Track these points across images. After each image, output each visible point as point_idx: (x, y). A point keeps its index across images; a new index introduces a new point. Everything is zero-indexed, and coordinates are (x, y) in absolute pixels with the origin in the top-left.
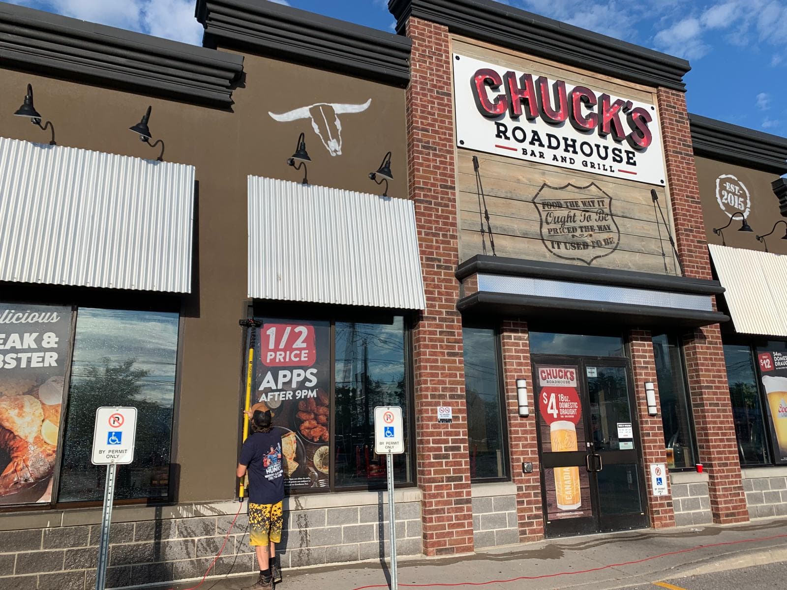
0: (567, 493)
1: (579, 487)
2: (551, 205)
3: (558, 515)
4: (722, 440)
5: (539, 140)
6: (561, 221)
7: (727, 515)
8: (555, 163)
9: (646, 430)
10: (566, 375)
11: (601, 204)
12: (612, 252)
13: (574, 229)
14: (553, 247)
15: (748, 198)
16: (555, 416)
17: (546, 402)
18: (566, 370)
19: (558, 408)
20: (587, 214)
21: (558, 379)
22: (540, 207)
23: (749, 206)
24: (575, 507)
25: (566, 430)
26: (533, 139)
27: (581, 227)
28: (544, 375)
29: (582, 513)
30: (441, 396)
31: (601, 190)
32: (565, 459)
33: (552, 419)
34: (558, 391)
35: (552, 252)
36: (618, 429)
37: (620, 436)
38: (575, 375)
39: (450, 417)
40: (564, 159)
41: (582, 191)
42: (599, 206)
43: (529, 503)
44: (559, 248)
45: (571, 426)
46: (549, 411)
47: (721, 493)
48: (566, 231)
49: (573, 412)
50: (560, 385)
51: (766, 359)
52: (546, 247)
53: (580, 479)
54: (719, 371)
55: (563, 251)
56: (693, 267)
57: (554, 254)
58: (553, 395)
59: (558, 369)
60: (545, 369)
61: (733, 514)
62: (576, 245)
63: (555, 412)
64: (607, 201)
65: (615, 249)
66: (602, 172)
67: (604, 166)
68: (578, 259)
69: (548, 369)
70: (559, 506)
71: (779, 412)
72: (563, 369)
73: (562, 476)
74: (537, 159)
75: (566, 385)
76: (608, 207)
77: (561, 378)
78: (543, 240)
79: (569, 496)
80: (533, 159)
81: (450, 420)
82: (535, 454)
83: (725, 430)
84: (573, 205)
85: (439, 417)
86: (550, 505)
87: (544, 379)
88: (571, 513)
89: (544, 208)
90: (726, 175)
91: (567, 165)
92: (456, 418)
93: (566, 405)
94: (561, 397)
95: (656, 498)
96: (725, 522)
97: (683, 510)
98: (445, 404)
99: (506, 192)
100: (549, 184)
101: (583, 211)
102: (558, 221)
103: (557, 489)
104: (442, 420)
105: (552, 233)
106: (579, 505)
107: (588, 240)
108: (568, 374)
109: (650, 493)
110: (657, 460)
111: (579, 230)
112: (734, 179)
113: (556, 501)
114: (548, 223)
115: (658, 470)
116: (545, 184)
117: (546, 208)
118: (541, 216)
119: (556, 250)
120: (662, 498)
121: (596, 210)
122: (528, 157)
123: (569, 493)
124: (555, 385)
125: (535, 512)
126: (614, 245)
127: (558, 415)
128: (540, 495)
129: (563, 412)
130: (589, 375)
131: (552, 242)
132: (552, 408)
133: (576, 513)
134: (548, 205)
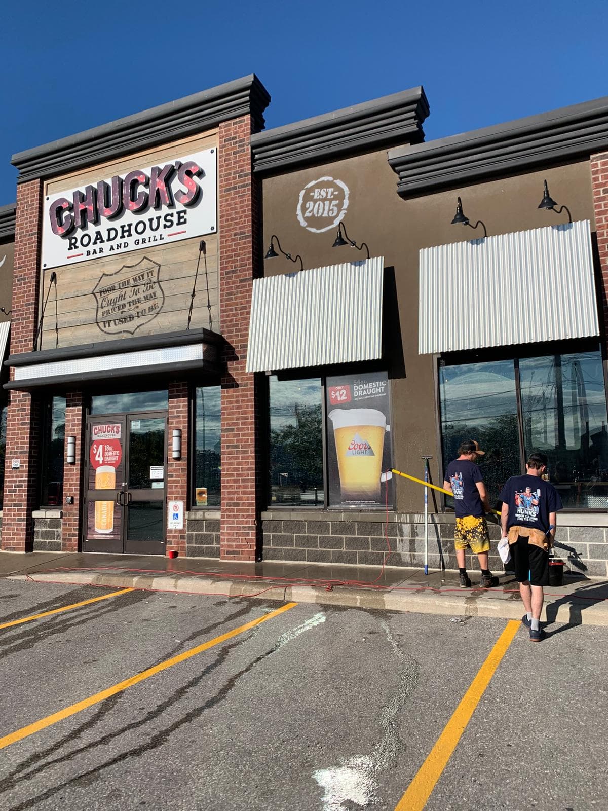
0: (103, 520)
1: (113, 517)
2: (106, 291)
3: (95, 536)
4: (235, 481)
5: (101, 238)
6: (113, 302)
7: (228, 552)
8: (113, 252)
9: (170, 472)
10: (113, 429)
11: (150, 274)
12: (155, 316)
13: (124, 306)
14: (105, 327)
15: (347, 197)
16: (101, 462)
17: (95, 452)
18: (114, 425)
19: (104, 456)
20: (136, 288)
21: (107, 433)
22: (98, 295)
23: (345, 206)
24: (108, 531)
25: (108, 473)
26: (97, 239)
27: (129, 303)
28: (96, 431)
29: (113, 536)
30: (15, 453)
31: (151, 261)
32: (104, 495)
33: (98, 464)
34: (104, 442)
35: (103, 331)
36: (151, 471)
37: (152, 477)
38: (120, 429)
39: (19, 466)
40: (119, 246)
41: (134, 269)
42: (148, 276)
43: (70, 525)
44: (109, 326)
45: (112, 470)
46: (97, 458)
47: (226, 531)
48: (116, 309)
49: (116, 458)
50: (107, 438)
51: (340, 390)
52: (100, 328)
53: (115, 511)
54: (245, 412)
55: (113, 328)
56: (231, 310)
57: (105, 332)
58: (101, 446)
59: (107, 426)
60: (97, 427)
61: (234, 552)
62: (123, 320)
63: (101, 460)
64: (156, 270)
65: (157, 314)
66: (153, 243)
67: (155, 237)
68: (124, 331)
69: (100, 426)
70: (96, 530)
71: (349, 449)
72: (111, 425)
73: (101, 507)
74: (99, 255)
75: (112, 438)
76: (156, 276)
77: (109, 432)
78: (97, 323)
79: (104, 523)
80: (95, 256)
81: (18, 468)
82: (77, 491)
83: (242, 471)
84: (125, 284)
85: (13, 466)
86: (90, 528)
87: (96, 434)
88: (104, 536)
89: (101, 295)
90: (316, 180)
91: (123, 250)
92: (22, 466)
93: (110, 454)
94: (107, 447)
95: (171, 531)
96: (224, 558)
97: (196, 543)
98: (17, 458)
99: (74, 292)
100: (107, 273)
101: (133, 287)
102: (111, 304)
103: (96, 517)
104: (14, 468)
105: (105, 315)
106: (111, 530)
107: (134, 313)
108: (115, 429)
109: (166, 525)
110: (176, 499)
111: (127, 305)
112: (328, 181)
113: (94, 525)
114: (102, 307)
115: (176, 507)
116: (104, 274)
117: (103, 295)
118: (97, 303)
119: (107, 329)
120: (176, 531)
121: (144, 282)
122: (92, 257)
123: (104, 520)
124: (103, 438)
125: (73, 532)
126: (158, 310)
127: (103, 461)
128: (78, 520)
129: (107, 459)
130: (133, 428)
131: (104, 322)
132: (99, 456)
133: (108, 536)
134: (104, 292)
